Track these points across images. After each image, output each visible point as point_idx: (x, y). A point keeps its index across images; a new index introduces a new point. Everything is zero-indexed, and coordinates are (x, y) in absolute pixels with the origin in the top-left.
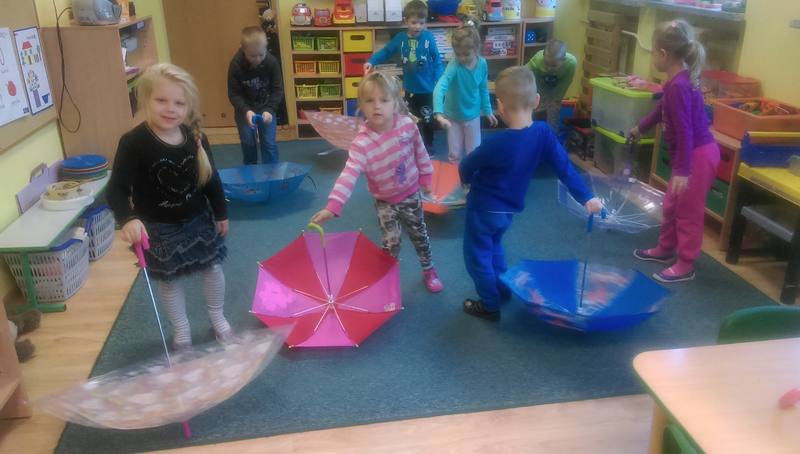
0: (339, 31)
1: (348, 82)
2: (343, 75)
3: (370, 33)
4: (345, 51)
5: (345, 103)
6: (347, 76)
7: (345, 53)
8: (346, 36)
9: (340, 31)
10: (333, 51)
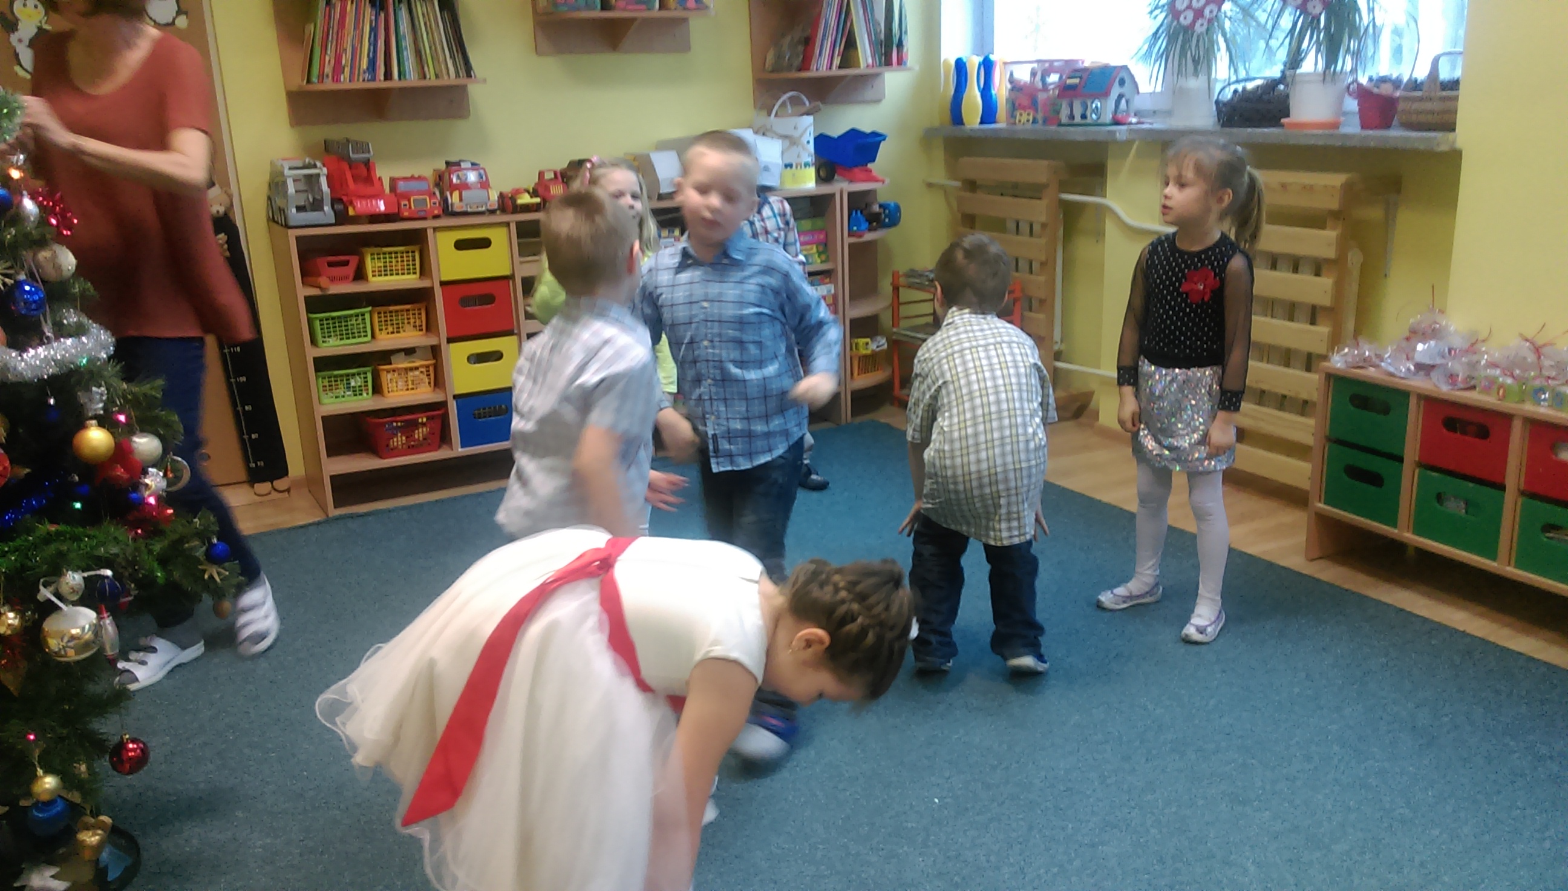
0: (425, 230)
1: (457, 354)
2: (444, 341)
3: (503, 231)
4: (444, 279)
5: (453, 407)
6: (450, 340)
7: (443, 284)
8: (442, 245)
9: (428, 231)
10: (409, 280)
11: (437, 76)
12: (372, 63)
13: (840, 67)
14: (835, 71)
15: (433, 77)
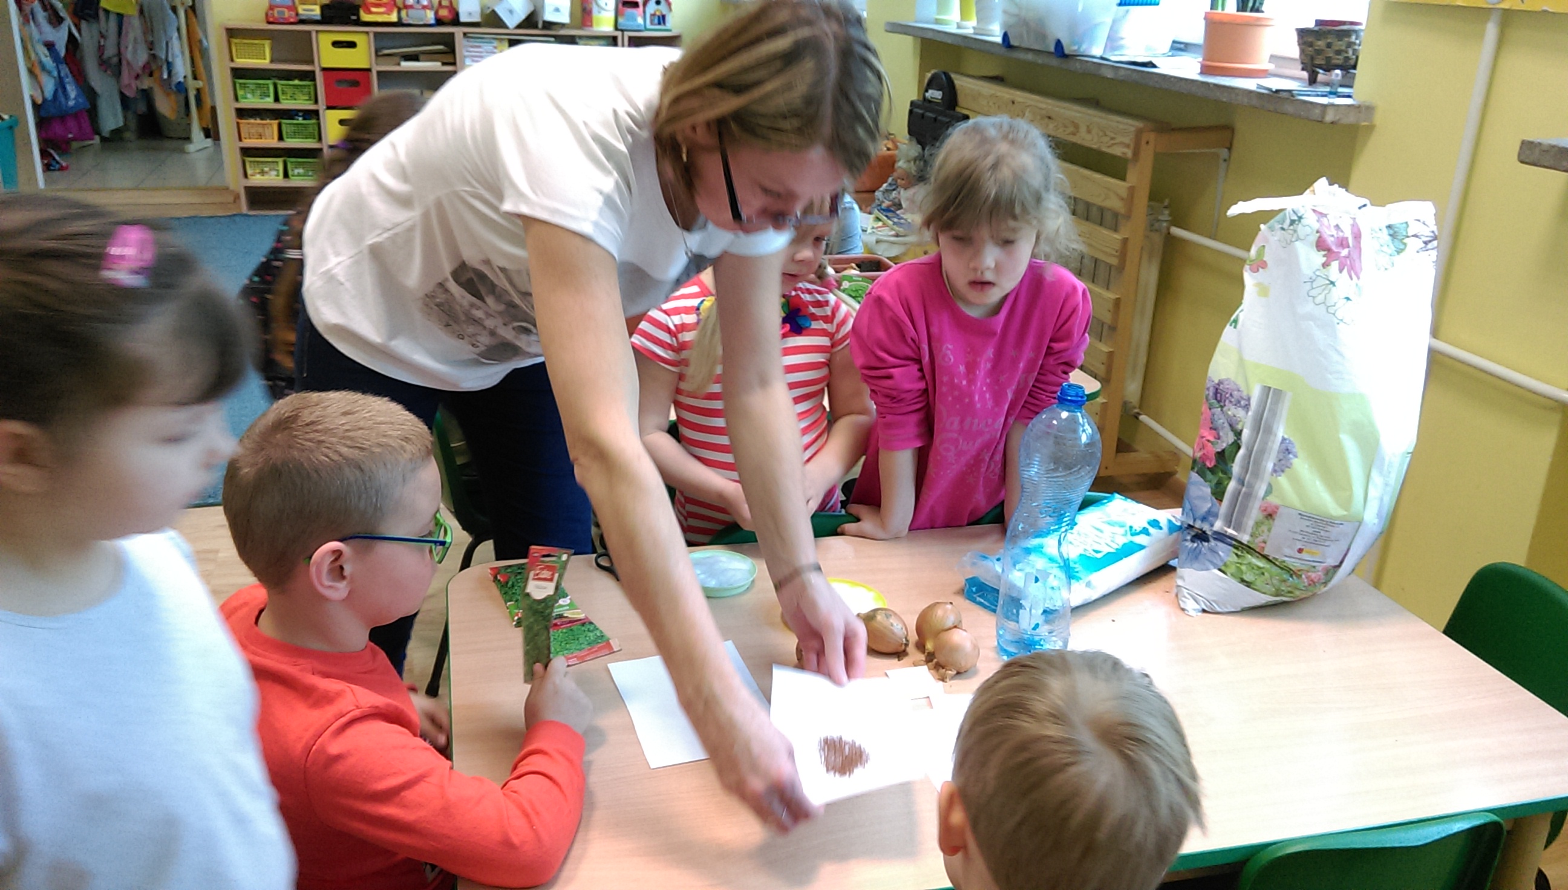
0: (309, 33)
1: (330, 118)
2: (321, 106)
3: (365, 37)
4: (324, 66)
6: (329, 108)
7: (324, 69)
8: (323, 43)
9: (312, 32)
10: (302, 65)
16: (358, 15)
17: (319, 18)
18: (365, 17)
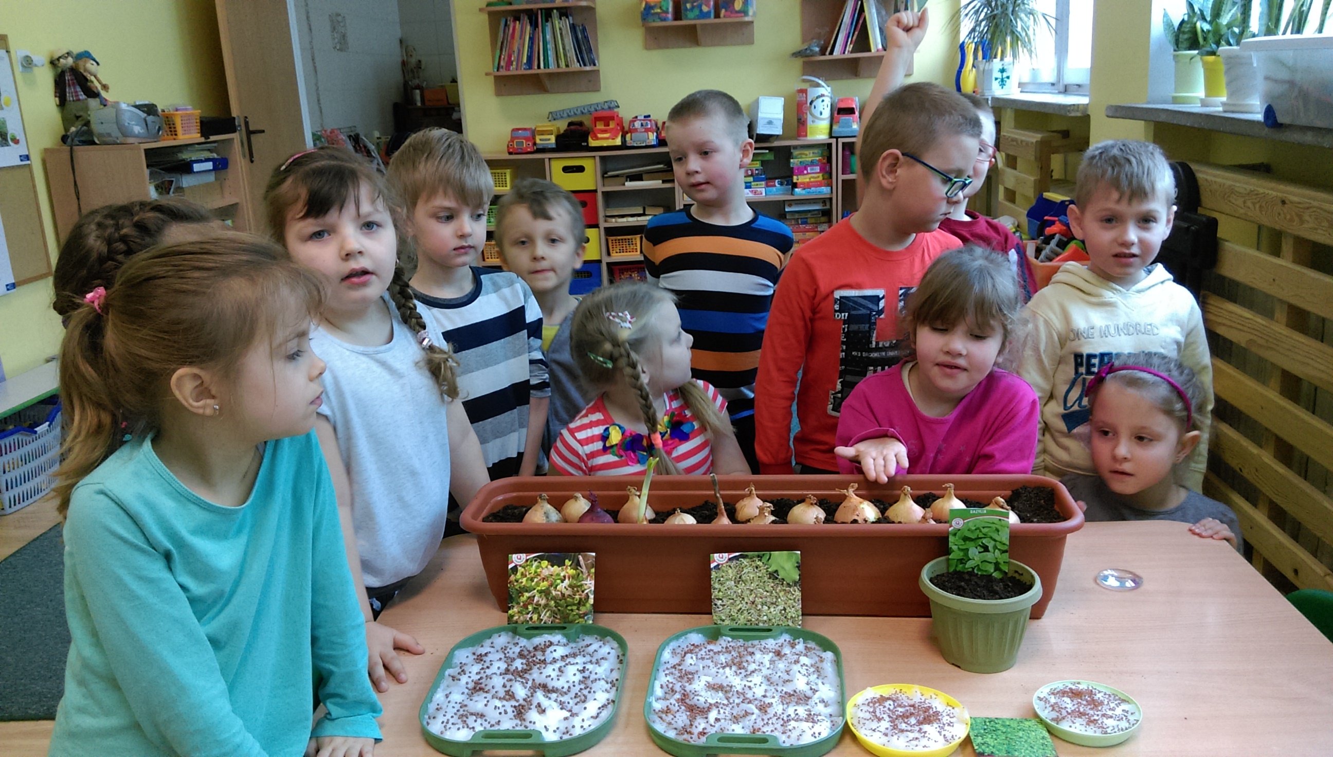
0: (543, 159)
3: (591, 161)
8: (555, 168)
9: (546, 160)
11: (567, 66)
12: (530, 58)
13: (852, 52)
14: (848, 55)
15: (564, 67)
16: (587, 141)
17: (554, 146)
18: (593, 143)
